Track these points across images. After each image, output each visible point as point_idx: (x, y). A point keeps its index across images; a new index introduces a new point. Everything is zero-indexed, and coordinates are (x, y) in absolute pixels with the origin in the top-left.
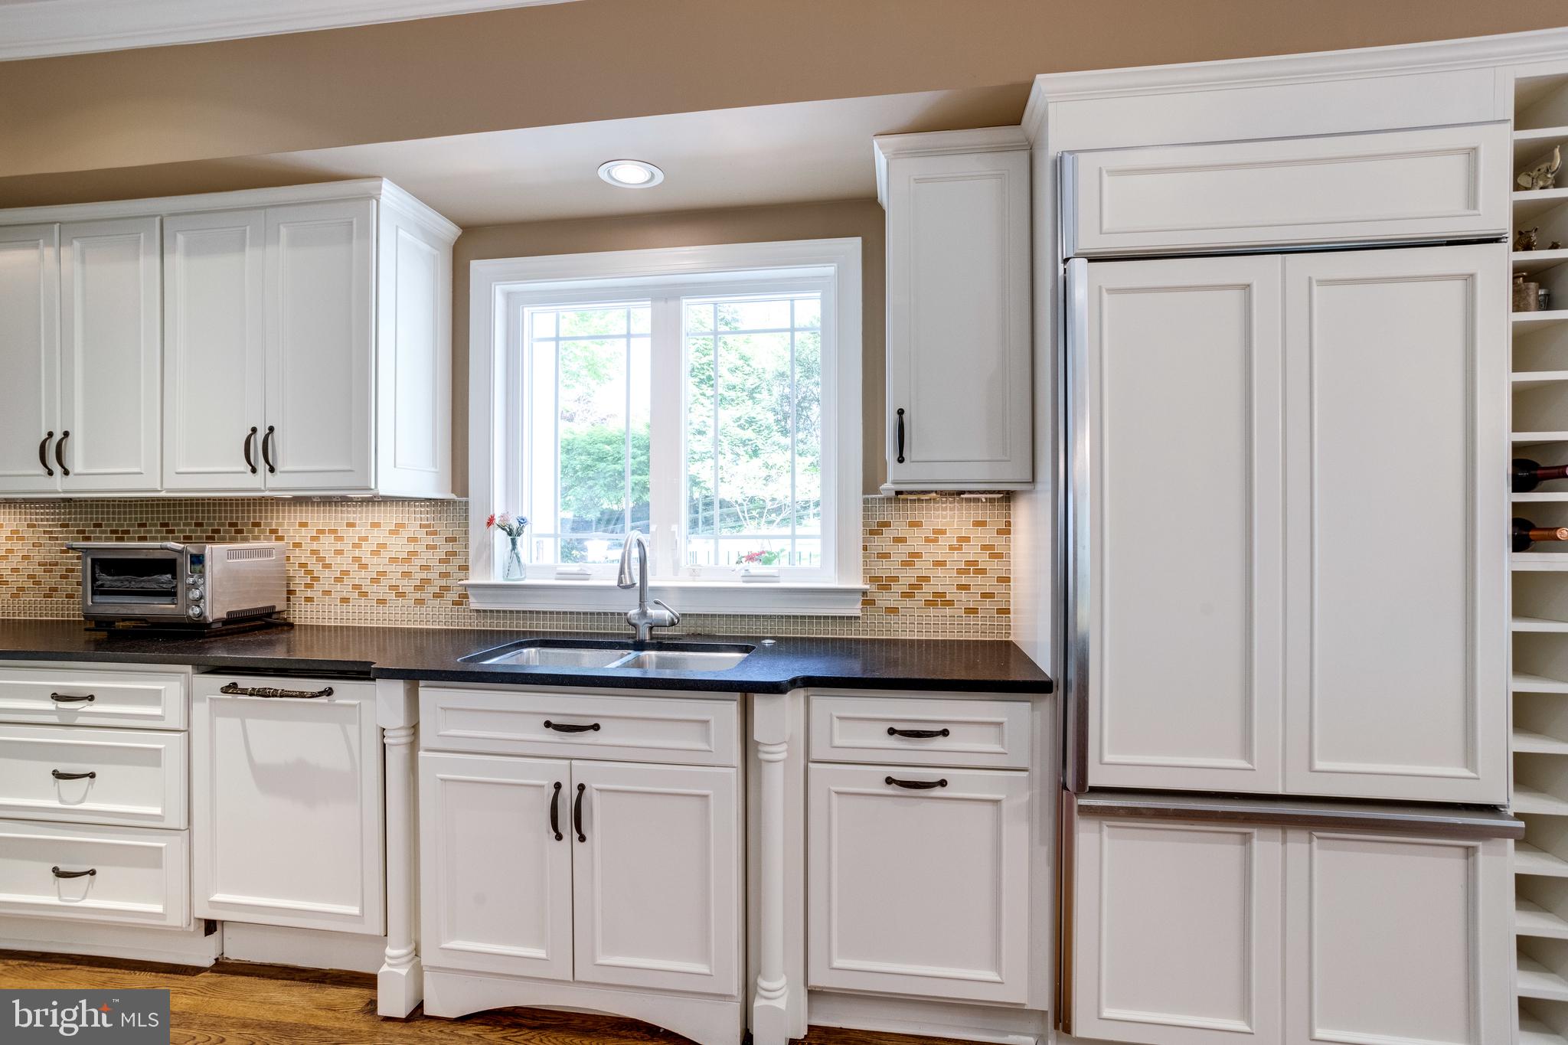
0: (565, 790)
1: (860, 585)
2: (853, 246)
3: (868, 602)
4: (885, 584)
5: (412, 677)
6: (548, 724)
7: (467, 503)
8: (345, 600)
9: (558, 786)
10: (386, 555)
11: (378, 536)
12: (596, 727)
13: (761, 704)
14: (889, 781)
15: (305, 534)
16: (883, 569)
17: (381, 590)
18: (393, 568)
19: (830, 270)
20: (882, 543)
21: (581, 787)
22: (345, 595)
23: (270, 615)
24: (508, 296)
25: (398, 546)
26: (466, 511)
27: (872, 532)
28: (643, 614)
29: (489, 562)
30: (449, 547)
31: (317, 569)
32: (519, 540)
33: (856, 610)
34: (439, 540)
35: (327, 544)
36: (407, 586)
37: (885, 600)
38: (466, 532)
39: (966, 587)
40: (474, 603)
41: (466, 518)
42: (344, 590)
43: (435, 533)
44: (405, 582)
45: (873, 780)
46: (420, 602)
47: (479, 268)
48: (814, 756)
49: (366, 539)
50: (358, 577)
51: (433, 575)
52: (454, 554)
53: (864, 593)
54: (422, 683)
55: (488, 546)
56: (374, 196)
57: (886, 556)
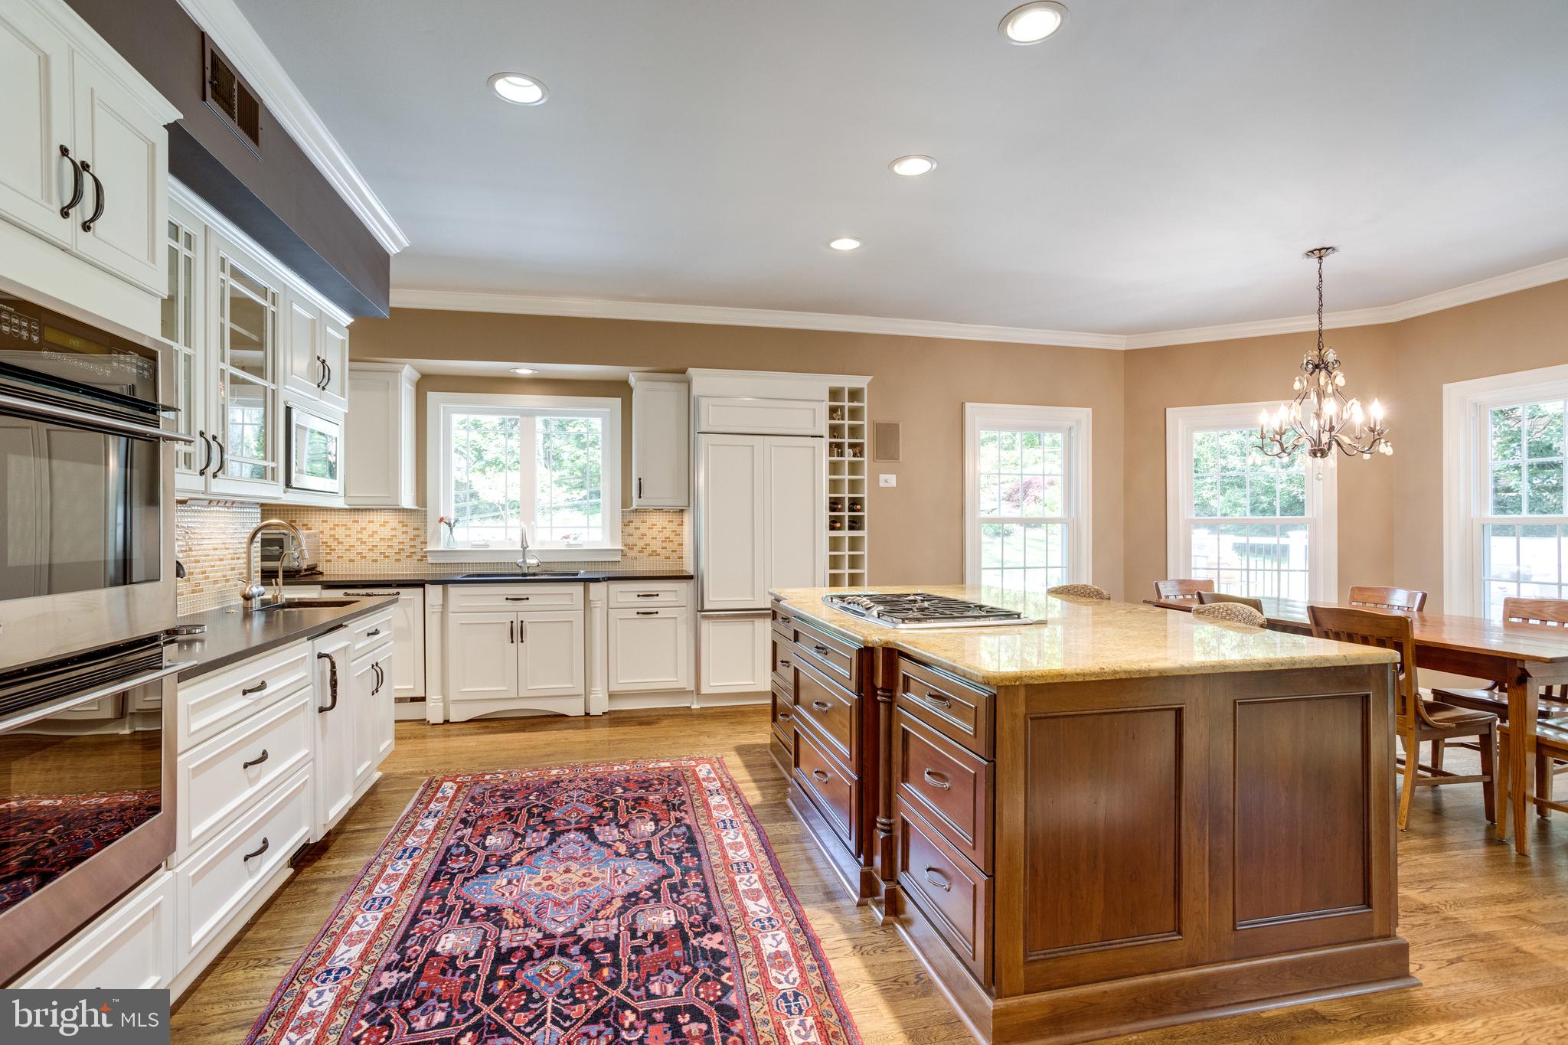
0: (514, 624)
1: (620, 547)
2: (617, 401)
3: (624, 555)
4: (631, 547)
5: (444, 583)
6: (507, 599)
7: (426, 511)
8: (351, 561)
9: (512, 622)
10: (377, 537)
11: (371, 527)
12: (527, 599)
13: (593, 586)
14: (638, 613)
15: (326, 527)
16: (630, 540)
17: (375, 555)
18: (382, 543)
19: (608, 410)
20: (630, 529)
21: (522, 622)
22: (352, 558)
23: (314, 568)
24: (444, 407)
25: (386, 532)
26: (426, 515)
27: (626, 525)
28: (524, 562)
29: (438, 540)
30: (416, 532)
31: (334, 545)
32: (454, 529)
33: (619, 558)
34: (410, 529)
35: (340, 532)
36: (390, 552)
37: (631, 554)
38: (426, 525)
39: (664, 548)
40: (430, 560)
41: (425, 518)
42: (352, 555)
43: (407, 526)
44: (390, 550)
45: (632, 613)
46: (398, 560)
47: (431, 396)
48: (611, 606)
49: (365, 529)
50: (360, 548)
51: (406, 547)
52: (418, 536)
53: (622, 551)
54: (449, 585)
55: (437, 532)
56: (397, 372)
57: (631, 535)
